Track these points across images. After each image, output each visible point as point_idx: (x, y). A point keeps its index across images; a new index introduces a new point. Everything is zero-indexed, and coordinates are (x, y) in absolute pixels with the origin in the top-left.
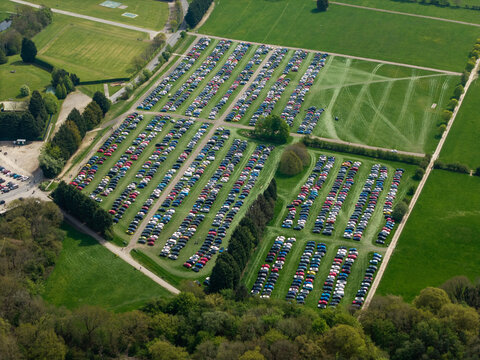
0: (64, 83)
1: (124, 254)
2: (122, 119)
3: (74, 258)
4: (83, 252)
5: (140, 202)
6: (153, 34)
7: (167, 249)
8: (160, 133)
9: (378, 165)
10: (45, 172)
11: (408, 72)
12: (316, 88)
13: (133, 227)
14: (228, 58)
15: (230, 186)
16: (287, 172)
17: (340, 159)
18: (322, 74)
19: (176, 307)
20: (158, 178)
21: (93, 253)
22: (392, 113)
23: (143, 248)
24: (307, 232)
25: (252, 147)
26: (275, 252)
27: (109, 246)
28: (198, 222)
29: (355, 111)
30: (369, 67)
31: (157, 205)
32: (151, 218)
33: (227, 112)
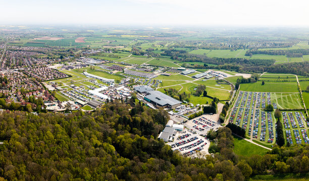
0: (215, 100)
1: (250, 141)
2: (233, 109)
3: (238, 143)
4: (240, 142)
5: (248, 127)
6: (230, 91)
7: (261, 138)
8: (243, 111)
9: (295, 112)
11: (288, 94)
12: (272, 99)
13: (249, 134)
14: (249, 95)
15: (267, 122)
16: (277, 116)
17: (286, 113)
18: (271, 96)
20: (249, 121)
21: (243, 142)
22: (290, 101)
23: (255, 139)
24: (291, 128)
25: (266, 113)
27: (245, 139)
28: (265, 131)
29: (283, 103)
30: (280, 94)
31: (252, 128)
32: (253, 131)
33: (256, 105)
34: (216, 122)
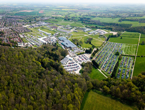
0: (94, 47)
1: (100, 71)
2: (100, 52)
3: (94, 71)
4: (95, 70)
5: (102, 63)
6: (103, 42)
7: (106, 70)
8: (104, 54)
9: (130, 57)
10: (91, 58)
11: (131, 45)
12: (122, 48)
13: (101, 67)
14: (112, 44)
15: (113, 61)
16: (120, 59)
17: (125, 57)
18: (122, 46)
19: (107, 80)
20: (104, 60)
21: (96, 70)
22: (130, 50)
23: (103, 70)
24: (123, 67)
25: (115, 56)
26: (119, 71)
27: (98, 69)
28: (109, 66)
29: (126, 51)
30: (127, 45)
31: (104, 64)
32: (103, 66)
33: (112, 51)
34: (89, 58)
